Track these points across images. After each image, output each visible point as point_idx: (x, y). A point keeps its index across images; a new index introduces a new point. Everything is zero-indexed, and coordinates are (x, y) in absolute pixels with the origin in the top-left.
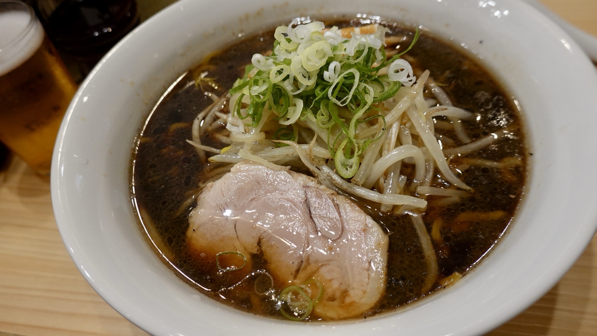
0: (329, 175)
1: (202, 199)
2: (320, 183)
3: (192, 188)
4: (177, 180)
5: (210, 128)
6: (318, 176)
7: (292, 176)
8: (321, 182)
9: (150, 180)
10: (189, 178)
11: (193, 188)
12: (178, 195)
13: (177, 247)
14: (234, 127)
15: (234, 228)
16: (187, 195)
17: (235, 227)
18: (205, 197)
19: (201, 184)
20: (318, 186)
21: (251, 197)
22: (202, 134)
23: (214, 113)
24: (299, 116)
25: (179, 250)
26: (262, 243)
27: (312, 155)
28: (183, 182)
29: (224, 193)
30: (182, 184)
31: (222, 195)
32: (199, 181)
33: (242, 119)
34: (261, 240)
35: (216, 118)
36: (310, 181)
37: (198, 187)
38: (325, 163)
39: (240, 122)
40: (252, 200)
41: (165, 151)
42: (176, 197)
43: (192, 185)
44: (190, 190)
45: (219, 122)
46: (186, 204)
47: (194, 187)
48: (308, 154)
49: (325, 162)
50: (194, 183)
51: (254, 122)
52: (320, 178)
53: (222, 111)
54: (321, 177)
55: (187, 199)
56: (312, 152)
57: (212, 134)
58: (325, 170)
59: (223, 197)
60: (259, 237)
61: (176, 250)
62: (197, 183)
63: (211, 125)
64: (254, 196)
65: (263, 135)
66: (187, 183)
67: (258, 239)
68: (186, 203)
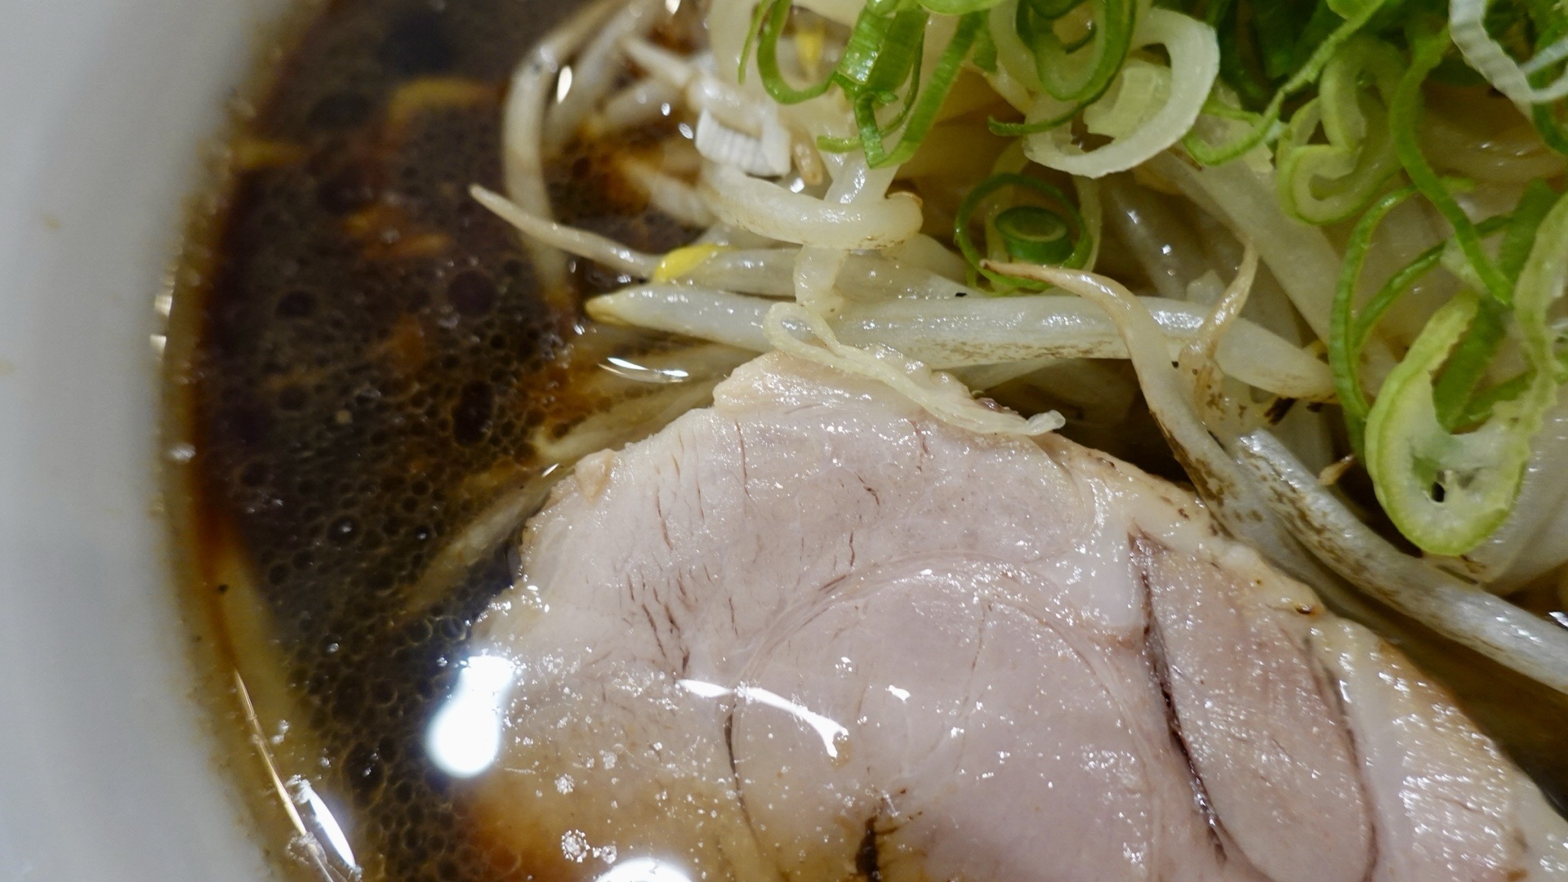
0: (1291, 494)
1: (545, 543)
2: (1221, 529)
3: (494, 456)
4: (417, 401)
5: (597, 126)
6: (1221, 491)
7: (1060, 465)
8: (1233, 526)
9: (277, 383)
10: (477, 395)
11: (502, 458)
12: (420, 488)
13: (401, 823)
14: (729, 136)
15: (721, 738)
16: (467, 496)
17: (728, 732)
18: (562, 535)
19: (540, 441)
20: (1217, 545)
21: (824, 571)
22: (555, 151)
23: (618, 44)
24: (1183, 131)
25: (412, 839)
26: (882, 859)
27: (1217, 376)
28: (450, 418)
29: (671, 523)
30: (443, 425)
31: (661, 537)
32: (535, 419)
33: (788, 98)
34: (879, 840)
35: (629, 74)
36: (1172, 512)
37: (526, 454)
38: (1267, 420)
39: (766, 113)
40: (829, 587)
41: (361, 223)
42: (410, 505)
43: (495, 441)
44: (485, 467)
45: (641, 96)
46: (460, 556)
47: (505, 451)
48: (1198, 367)
49: (1267, 414)
50: (508, 429)
51: (866, 131)
52: (1229, 501)
53: (658, 36)
54: (1240, 501)
55: (467, 522)
56: (1217, 355)
57: (605, 160)
58: (1262, 464)
59: (664, 547)
60: (870, 823)
61: (395, 839)
62: (524, 432)
63: (600, 105)
64: (843, 567)
65: (908, 212)
66: (468, 428)
67: (862, 833)
68: (458, 546)
